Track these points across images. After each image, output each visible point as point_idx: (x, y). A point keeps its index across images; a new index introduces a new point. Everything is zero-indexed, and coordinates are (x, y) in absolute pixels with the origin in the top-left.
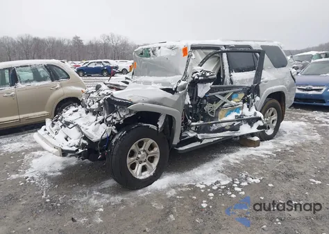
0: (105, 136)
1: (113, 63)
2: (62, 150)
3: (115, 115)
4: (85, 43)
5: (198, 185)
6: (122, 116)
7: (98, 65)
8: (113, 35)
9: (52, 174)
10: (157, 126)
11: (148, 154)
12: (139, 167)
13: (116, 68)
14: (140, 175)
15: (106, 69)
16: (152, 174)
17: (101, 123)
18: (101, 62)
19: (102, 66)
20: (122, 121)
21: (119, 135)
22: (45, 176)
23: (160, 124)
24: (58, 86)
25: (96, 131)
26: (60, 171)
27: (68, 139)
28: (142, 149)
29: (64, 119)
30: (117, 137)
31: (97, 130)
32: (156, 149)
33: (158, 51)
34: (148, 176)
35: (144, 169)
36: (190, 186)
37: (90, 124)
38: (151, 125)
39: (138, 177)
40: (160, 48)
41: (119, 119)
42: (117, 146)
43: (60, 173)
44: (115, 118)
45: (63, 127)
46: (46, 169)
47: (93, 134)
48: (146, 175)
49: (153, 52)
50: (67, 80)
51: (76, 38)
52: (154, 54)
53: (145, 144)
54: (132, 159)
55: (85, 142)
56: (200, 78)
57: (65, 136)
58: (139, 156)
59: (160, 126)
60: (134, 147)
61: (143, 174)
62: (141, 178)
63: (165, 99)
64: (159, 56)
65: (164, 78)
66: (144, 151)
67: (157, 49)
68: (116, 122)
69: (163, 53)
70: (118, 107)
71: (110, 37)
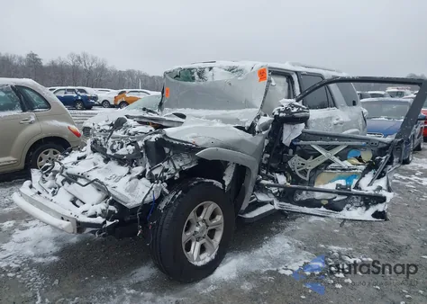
0: (149, 199)
1: (91, 92)
2: (79, 223)
3: (165, 165)
4: (45, 62)
5: (282, 272)
6: (178, 167)
7: (69, 94)
8: (85, 56)
9: (41, 260)
10: (223, 182)
11: (208, 226)
12: (195, 247)
13: (95, 98)
14: (198, 259)
15: (81, 100)
16: (213, 256)
17: (139, 177)
18: (74, 90)
19: (75, 95)
20: (177, 175)
21: (171, 196)
22: (30, 263)
23: (228, 179)
24: (33, 119)
25: (131, 190)
26: (55, 255)
27: (78, 203)
28: (201, 217)
29: (65, 171)
30: (167, 200)
31: (134, 190)
32: (219, 218)
33: (208, 74)
34: (208, 260)
35: (203, 249)
36: (270, 273)
37: (118, 179)
38: (215, 182)
39: (196, 263)
40: (211, 69)
41: (173, 171)
42: (170, 214)
43: (54, 258)
44: (166, 170)
45: (66, 184)
46: (29, 252)
47: (127, 194)
48: (207, 258)
49: (199, 74)
50: (48, 111)
51: (32, 56)
52: (200, 77)
53: (205, 209)
54: (188, 234)
55: (112, 208)
56: (281, 115)
57: (70, 197)
58: (198, 229)
59: (227, 183)
60: (192, 215)
61: (202, 256)
62: (200, 264)
63: (242, 142)
64: (210, 79)
65: (224, 112)
66: (204, 220)
67: (207, 70)
68: (168, 177)
69: (218, 76)
70: (171, 154)
71: (82, 57)
